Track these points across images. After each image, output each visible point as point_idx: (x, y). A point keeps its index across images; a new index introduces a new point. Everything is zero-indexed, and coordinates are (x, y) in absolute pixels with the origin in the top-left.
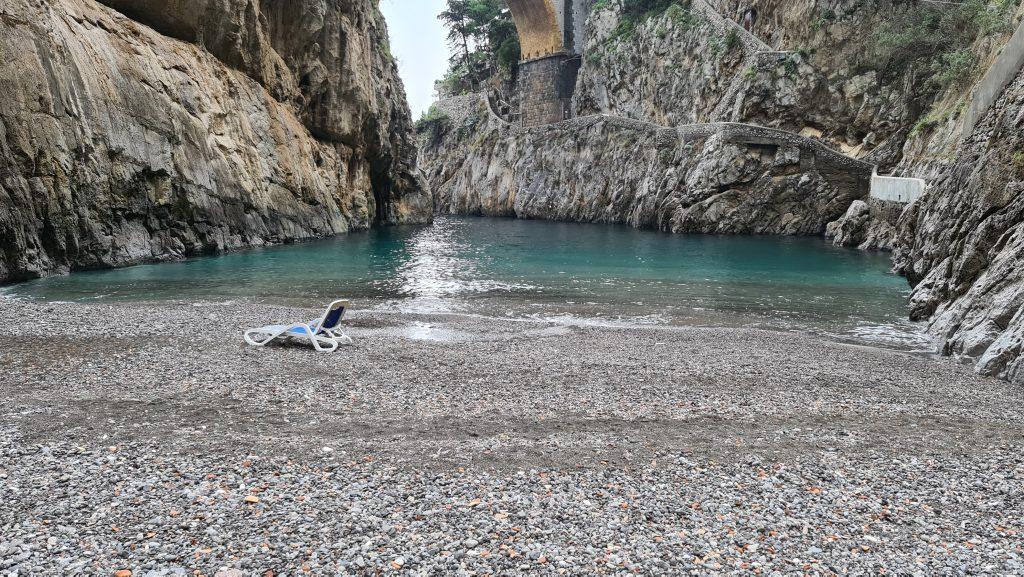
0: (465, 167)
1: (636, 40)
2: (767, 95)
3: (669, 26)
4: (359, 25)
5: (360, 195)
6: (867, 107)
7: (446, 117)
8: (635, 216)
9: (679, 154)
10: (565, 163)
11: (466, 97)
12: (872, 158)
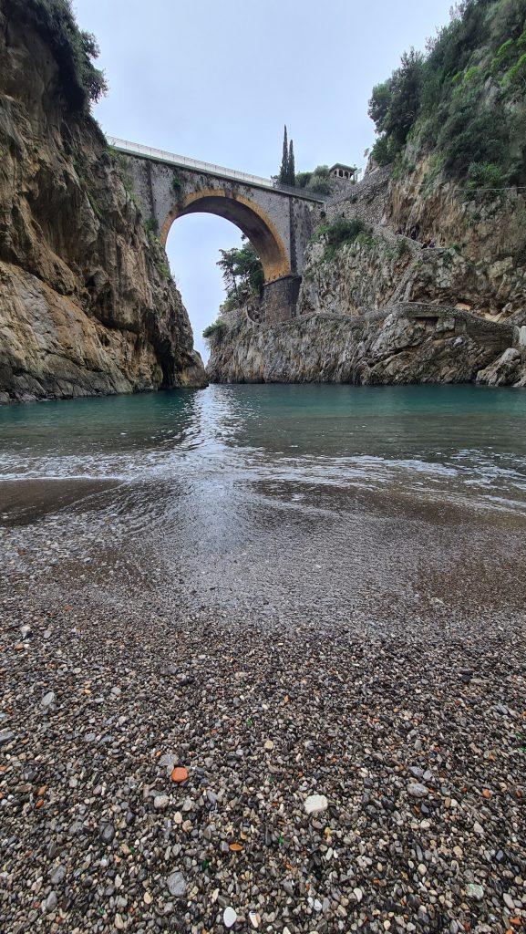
0: (235, 354)
1: (336, 261)
2: (430, 280)
3: (358, 248)
4: (133, 244)
5: (144, 367)
6: (506, 285)
7: (225, 325)
8: (337, 377)
9: (366, 332)
10: (293, 345)
11: (235, 311)
12: (510, 322)
